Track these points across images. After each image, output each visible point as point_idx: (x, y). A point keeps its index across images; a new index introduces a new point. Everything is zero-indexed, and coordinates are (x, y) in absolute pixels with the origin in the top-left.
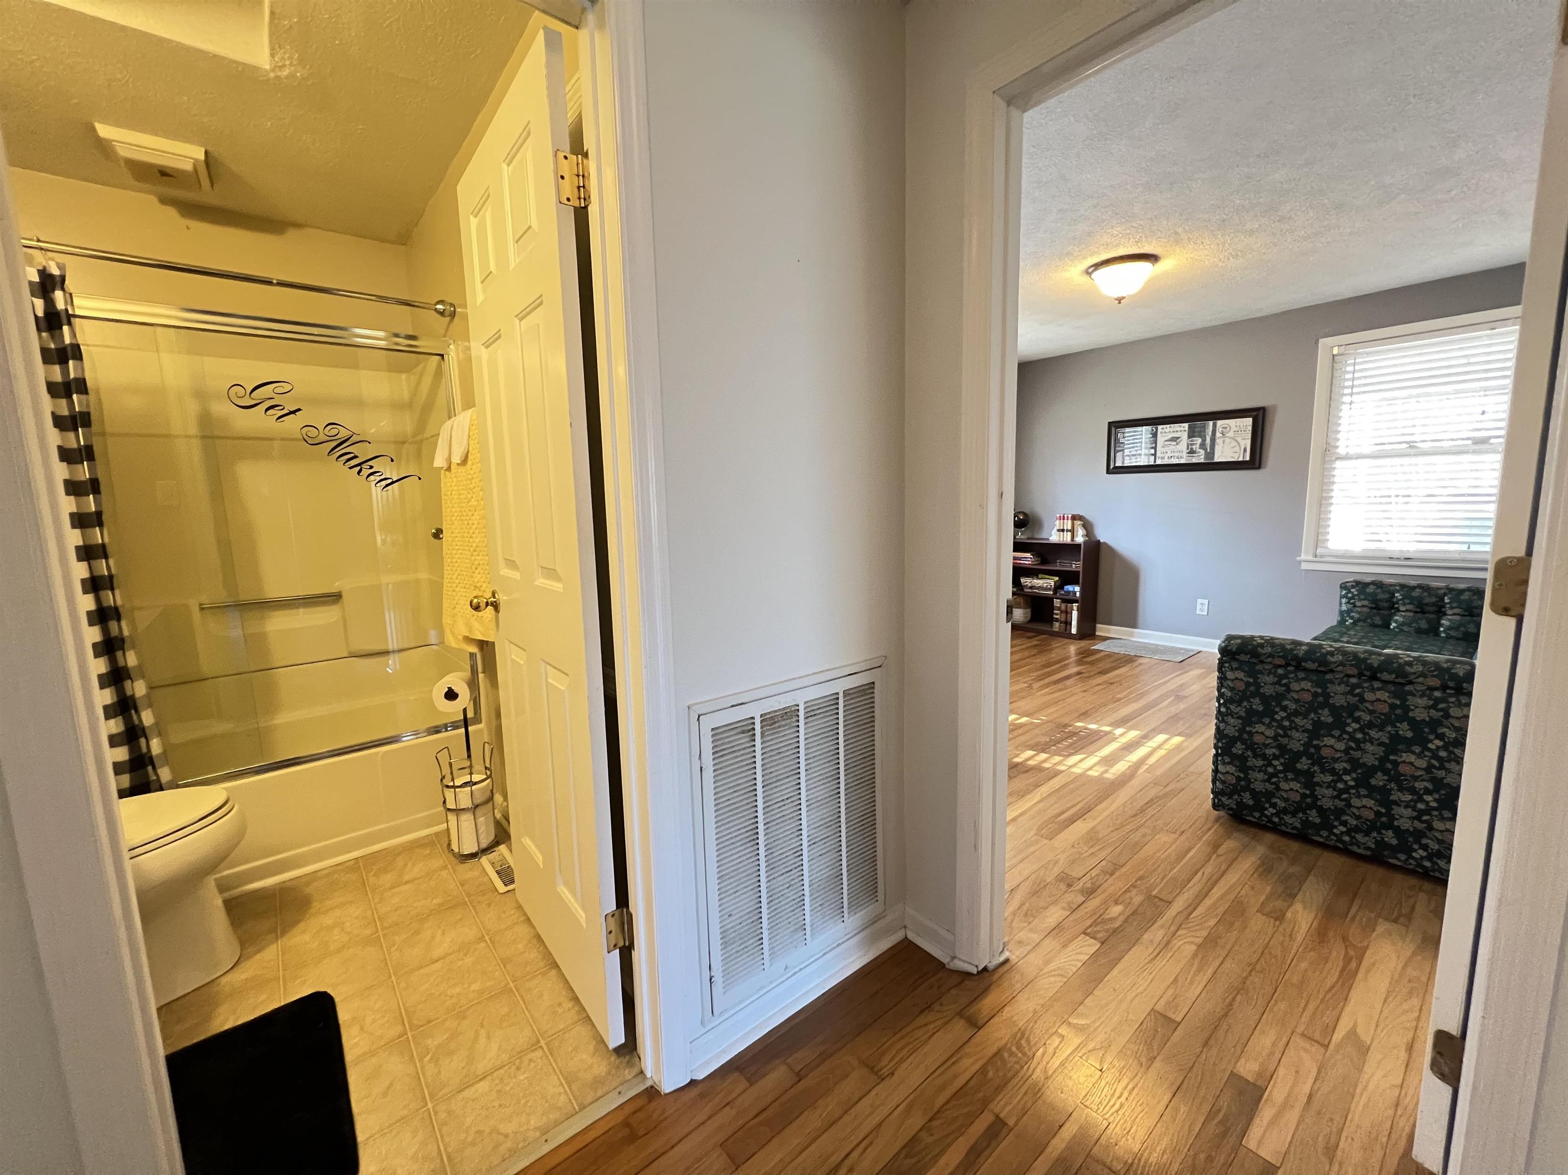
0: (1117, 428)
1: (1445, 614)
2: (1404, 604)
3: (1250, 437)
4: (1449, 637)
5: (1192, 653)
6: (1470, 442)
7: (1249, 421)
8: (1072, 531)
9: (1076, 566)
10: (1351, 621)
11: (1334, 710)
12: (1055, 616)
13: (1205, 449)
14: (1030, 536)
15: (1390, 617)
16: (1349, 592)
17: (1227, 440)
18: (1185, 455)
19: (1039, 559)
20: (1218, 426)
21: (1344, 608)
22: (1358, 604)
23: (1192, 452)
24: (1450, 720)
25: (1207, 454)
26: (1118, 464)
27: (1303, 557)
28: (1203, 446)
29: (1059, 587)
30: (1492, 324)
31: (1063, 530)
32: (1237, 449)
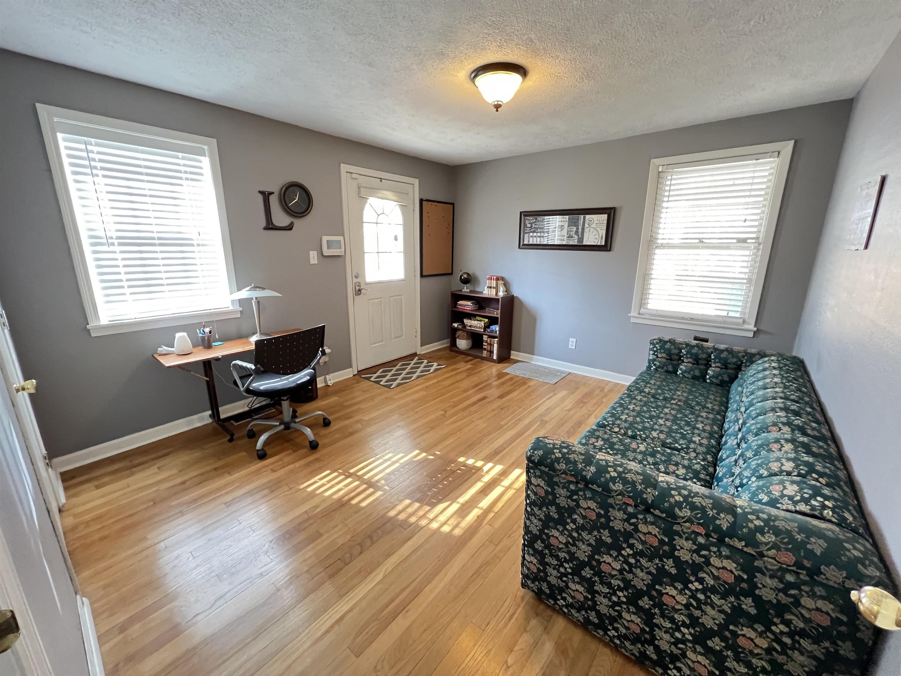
0: (525, 216)
1: (711, 366)
2: (687, 358)
3: (605, 228)
4: (712, 383)
5: (564, 375)
6: (735, 241)
7: (605, 217)
8: (497, 288)
9: (497, 313)
10: (654, 367)
11: (613, 532)
12: (484, 347)
13: (578, 235)
14: (472, 289)
15: (678, 365)
16: (655, 347)
17: (592, 230)
18: (565, 238)
19: (477, 306)
20: (586, 219)
21: (651, 357)
22: (659, 355)
23: (570, 237)
24: (710, 567)
25: (579, 239)
26: (526, 242)
27: (632, 314)
28: (577, 232)
29: (487, 327)
30: (757, 156)
31: (491, 287)
32: (597, 237)
